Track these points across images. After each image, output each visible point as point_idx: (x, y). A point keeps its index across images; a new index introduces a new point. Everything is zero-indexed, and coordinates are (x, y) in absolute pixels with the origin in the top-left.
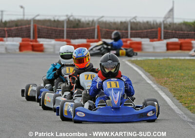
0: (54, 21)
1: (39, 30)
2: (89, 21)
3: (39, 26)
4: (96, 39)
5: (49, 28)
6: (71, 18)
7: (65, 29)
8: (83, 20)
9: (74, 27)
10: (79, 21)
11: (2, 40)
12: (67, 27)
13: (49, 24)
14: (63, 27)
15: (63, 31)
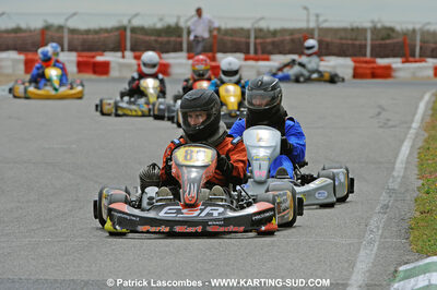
0: (352, 30)
1: (328, 44)
2: (408, 30)
3: (328, 39)
4: (417, 58)
5: (344, 42)
6: (379, 26)
7: (369, 42)
8: (398, 28)
9: (383, 39)
10: (392, 29)
11: (268, 60)
12: (372, 40)
13: (343, 34)
14: (366, 40)
15: (365, 46)
